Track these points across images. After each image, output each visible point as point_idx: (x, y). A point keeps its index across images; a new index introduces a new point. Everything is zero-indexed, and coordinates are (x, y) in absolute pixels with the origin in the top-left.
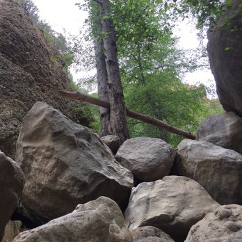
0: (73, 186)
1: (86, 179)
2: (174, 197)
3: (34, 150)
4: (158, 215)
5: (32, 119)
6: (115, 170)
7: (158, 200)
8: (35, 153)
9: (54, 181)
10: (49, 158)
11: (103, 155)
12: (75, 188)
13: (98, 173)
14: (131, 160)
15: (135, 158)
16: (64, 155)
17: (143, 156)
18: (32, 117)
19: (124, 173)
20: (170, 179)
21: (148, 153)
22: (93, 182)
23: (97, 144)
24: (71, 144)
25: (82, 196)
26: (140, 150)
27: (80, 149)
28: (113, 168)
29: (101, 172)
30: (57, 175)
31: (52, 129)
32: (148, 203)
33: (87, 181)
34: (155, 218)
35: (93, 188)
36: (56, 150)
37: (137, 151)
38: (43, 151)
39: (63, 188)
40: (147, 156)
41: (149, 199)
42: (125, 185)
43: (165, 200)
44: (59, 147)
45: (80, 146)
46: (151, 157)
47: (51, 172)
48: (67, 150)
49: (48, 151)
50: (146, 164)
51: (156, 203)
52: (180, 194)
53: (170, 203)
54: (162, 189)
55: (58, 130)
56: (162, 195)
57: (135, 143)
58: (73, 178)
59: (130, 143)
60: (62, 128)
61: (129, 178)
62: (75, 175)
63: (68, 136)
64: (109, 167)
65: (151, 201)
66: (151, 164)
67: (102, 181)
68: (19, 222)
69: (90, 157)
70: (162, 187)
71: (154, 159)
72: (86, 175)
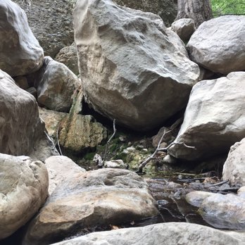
0: (123, 86)
1: (135, 79)
2: (233, 100)
3: (86, 48)
4: (205, 122)
5: (80, 13)
6: (175, 66)
7: (212, 104)
8: (87, 51)
9: (106, 81)
10: (99, 56)
11: (163, 47)
12: (125, 89)
13: (150, 72)
14: (202, 49)
15: (208, 47)
16: (112, 53)
17: (217, 44)
18: (79, 11)
19: (187, 68)
20: (236, 76)
21: (225, 38)
22: (143, 83)
23: (155, 35)
24: (119, 40)
25: (132, 97)
26: (215, 36)
27: (130, 44)
28: (172, 63)
29: (154, 70)
30: (108, 75)
31: (97, 24)
32: (199, 107)
33: (137, 81)
34: (201, 126)
35: (143, 89)
36: (103, 47)
37: (213, 37)
38: (93, 49)
39: (115, 88)
40: (223, 43)
41: (201, 103)
42: (185, 82)
43: (220, 104)
44: (106, 44)
45: (131, 41)
46: (228, 44)
47: (102, 72)
48: (115, 46)
49: (97, 49)
50: (220, 54)
51: (208, 108)
52: (241, 97)
53: (225, 108)
54: (222, 90)
55: (103, 24)
56: (219, 97)
57: (212, 26)
58: (122, 79)
59: (205, 26)
60: (108, 21)
61: (192, 73)
62: (123, 75)
63: (115, 30)
64: (167, 62)
65: (203, 104)
66: (226, 53)
67: (154, 80)
68: (89, 117)
69: (142, 53)
70: (221, 87)
71: (231, 47)
72: (135, 74)
